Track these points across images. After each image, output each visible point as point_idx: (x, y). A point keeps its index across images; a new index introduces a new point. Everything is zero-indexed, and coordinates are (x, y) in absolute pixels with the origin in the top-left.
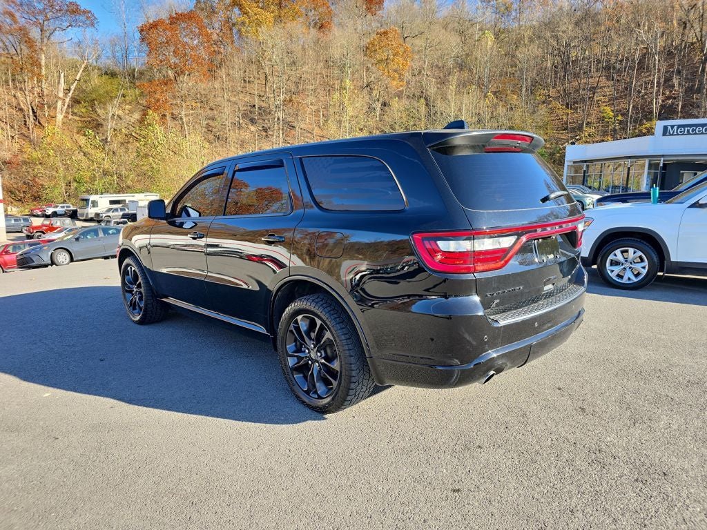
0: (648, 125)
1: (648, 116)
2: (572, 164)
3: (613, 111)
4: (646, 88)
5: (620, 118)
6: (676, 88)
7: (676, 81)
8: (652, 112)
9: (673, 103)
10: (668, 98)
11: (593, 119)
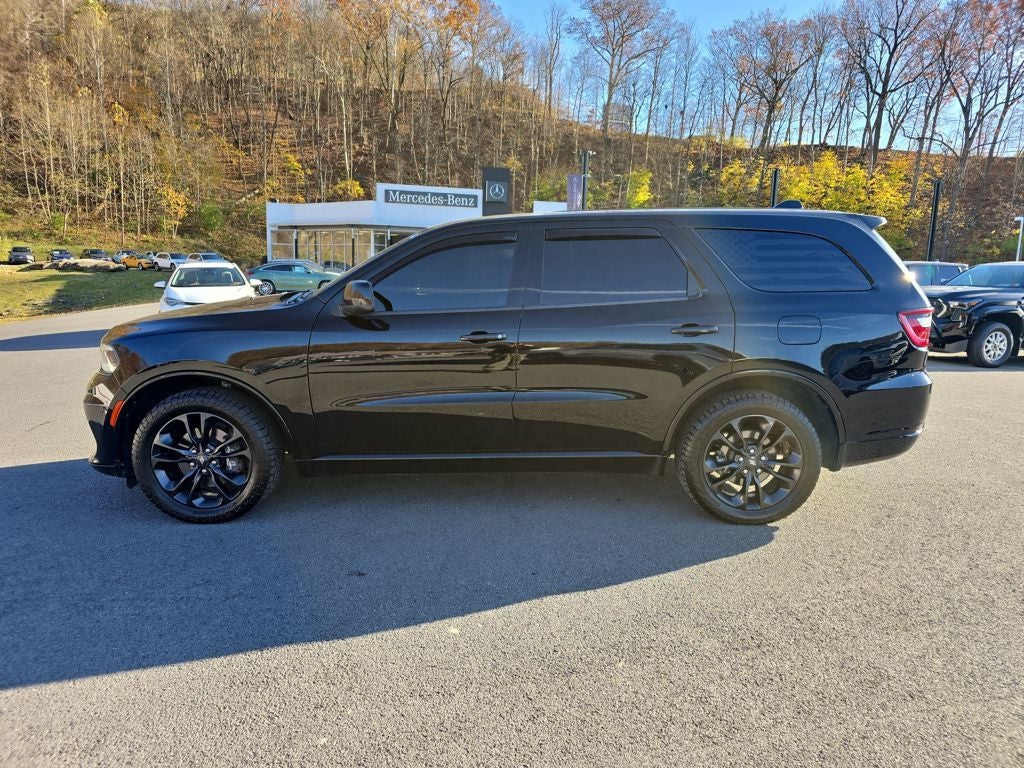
0: (343, 185)
1: (339, 173)
2: (276, 229)
3: (299, 161)
4: (332, 136)
5: (309, 172)
6: (366, 143)
7: (364, 133)
8: (345, 168)
9: (366, 162)
10: (359, 154)
11: (275, 167)
